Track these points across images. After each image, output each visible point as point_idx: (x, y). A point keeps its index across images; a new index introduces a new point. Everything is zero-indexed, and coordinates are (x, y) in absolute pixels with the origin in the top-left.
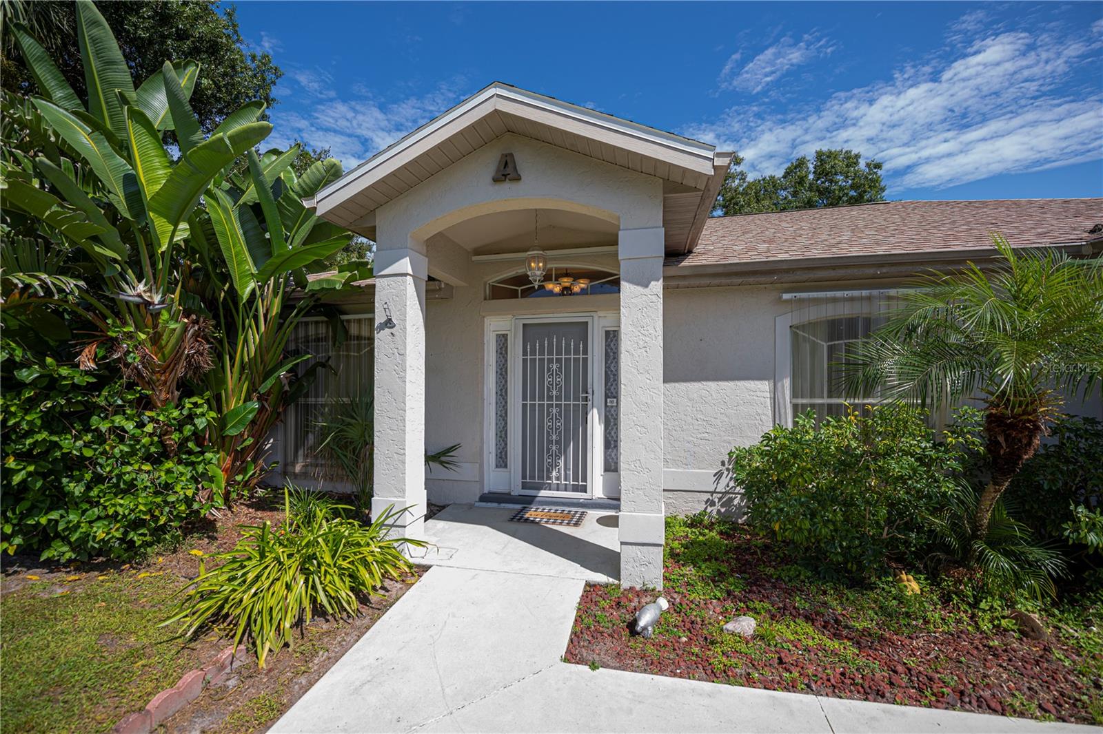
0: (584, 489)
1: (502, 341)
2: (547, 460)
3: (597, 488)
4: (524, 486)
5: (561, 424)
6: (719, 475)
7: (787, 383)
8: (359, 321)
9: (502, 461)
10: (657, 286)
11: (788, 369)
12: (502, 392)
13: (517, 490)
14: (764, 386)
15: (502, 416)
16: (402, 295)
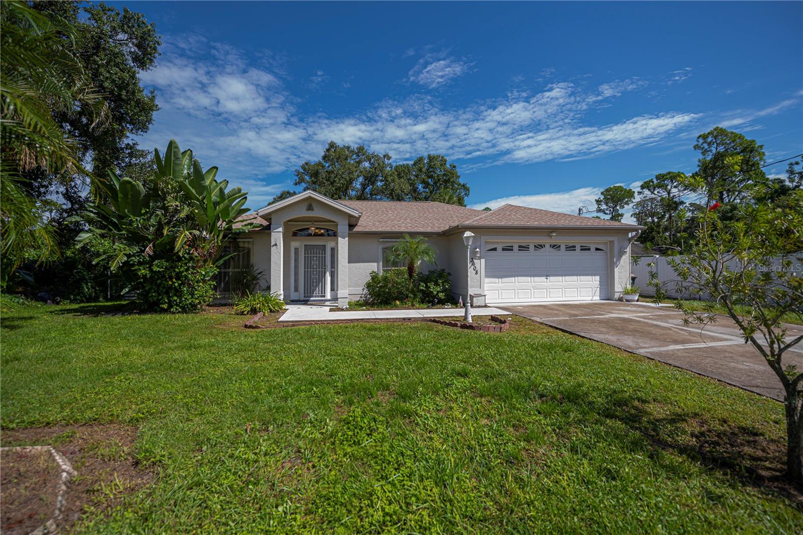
0: (324, 296)
1: (296, 250)
2: (312, 288)
3: (328, 296)
4: (305, 297)
5: (317, 277)
6: (363, 289)
7: (381, 263)
8: (244, 242)
9: (296, 290)
10: (347, 239)
11: (382, 260)
12: (296, 267)
13: (302, 298)
14: (376, 264)
15: (296, 274)
16: (279, 237)
